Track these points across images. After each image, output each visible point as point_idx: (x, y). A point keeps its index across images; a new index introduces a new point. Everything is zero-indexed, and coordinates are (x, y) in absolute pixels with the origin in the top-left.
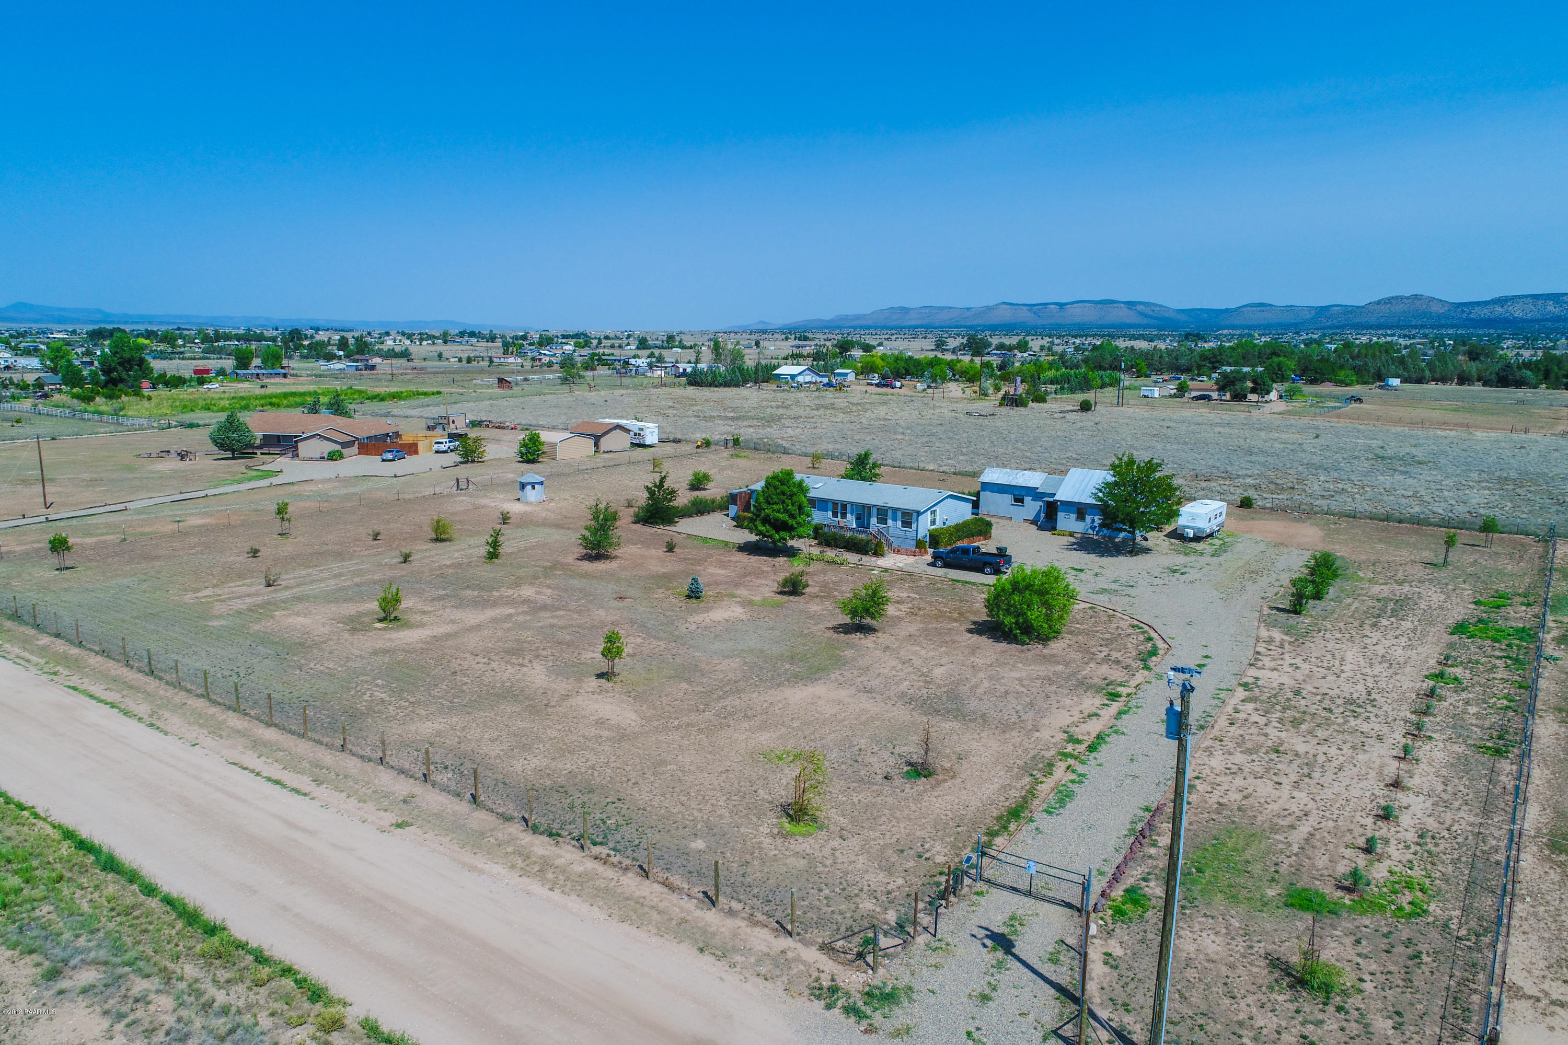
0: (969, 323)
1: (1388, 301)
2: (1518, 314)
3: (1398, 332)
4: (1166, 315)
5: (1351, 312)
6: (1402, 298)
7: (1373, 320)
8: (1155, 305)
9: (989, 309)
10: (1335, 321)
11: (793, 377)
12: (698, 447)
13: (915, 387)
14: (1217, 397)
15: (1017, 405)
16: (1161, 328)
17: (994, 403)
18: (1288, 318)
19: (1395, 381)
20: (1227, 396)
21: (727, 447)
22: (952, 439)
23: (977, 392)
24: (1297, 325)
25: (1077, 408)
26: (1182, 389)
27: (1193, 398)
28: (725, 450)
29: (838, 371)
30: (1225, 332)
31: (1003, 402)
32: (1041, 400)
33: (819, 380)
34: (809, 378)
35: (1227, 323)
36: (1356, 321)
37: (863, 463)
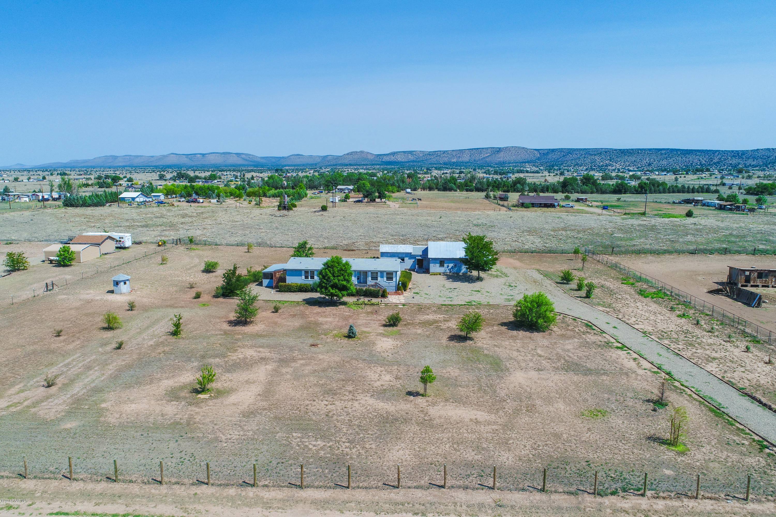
0: (154, 164)
1: (351, 153)
2: (399, 159)
3: (364, 167)
4: (255, 160)
5: (337, 158)
6: (356, 152)
7: (346, 162)
8: (250, 155)
9: (164, 156)
10: (332, 163)
11: (133, 199)
12: (160, 245)
13: (210, 202)
14: (364, 201)
15: (288, 210)
16: (255, 166)
17: (271, 209)
18: (311, 161)
19: (409, 190)
20: (368, 200)
21: (177, 244)
22: (292, 230)
23: (250, 203)
24: (316, 164)
25: (319, 209)
26: (347, 197)
27: (354, 202)
28: (177, 246)
29: (153, 194)
30: (287, 168)
31: (280, 208)
32: (295, 206)
33: (148, 200)
34: (142, 199)
35: (285, 163)
36: (340, 162)
37: (303, 248)
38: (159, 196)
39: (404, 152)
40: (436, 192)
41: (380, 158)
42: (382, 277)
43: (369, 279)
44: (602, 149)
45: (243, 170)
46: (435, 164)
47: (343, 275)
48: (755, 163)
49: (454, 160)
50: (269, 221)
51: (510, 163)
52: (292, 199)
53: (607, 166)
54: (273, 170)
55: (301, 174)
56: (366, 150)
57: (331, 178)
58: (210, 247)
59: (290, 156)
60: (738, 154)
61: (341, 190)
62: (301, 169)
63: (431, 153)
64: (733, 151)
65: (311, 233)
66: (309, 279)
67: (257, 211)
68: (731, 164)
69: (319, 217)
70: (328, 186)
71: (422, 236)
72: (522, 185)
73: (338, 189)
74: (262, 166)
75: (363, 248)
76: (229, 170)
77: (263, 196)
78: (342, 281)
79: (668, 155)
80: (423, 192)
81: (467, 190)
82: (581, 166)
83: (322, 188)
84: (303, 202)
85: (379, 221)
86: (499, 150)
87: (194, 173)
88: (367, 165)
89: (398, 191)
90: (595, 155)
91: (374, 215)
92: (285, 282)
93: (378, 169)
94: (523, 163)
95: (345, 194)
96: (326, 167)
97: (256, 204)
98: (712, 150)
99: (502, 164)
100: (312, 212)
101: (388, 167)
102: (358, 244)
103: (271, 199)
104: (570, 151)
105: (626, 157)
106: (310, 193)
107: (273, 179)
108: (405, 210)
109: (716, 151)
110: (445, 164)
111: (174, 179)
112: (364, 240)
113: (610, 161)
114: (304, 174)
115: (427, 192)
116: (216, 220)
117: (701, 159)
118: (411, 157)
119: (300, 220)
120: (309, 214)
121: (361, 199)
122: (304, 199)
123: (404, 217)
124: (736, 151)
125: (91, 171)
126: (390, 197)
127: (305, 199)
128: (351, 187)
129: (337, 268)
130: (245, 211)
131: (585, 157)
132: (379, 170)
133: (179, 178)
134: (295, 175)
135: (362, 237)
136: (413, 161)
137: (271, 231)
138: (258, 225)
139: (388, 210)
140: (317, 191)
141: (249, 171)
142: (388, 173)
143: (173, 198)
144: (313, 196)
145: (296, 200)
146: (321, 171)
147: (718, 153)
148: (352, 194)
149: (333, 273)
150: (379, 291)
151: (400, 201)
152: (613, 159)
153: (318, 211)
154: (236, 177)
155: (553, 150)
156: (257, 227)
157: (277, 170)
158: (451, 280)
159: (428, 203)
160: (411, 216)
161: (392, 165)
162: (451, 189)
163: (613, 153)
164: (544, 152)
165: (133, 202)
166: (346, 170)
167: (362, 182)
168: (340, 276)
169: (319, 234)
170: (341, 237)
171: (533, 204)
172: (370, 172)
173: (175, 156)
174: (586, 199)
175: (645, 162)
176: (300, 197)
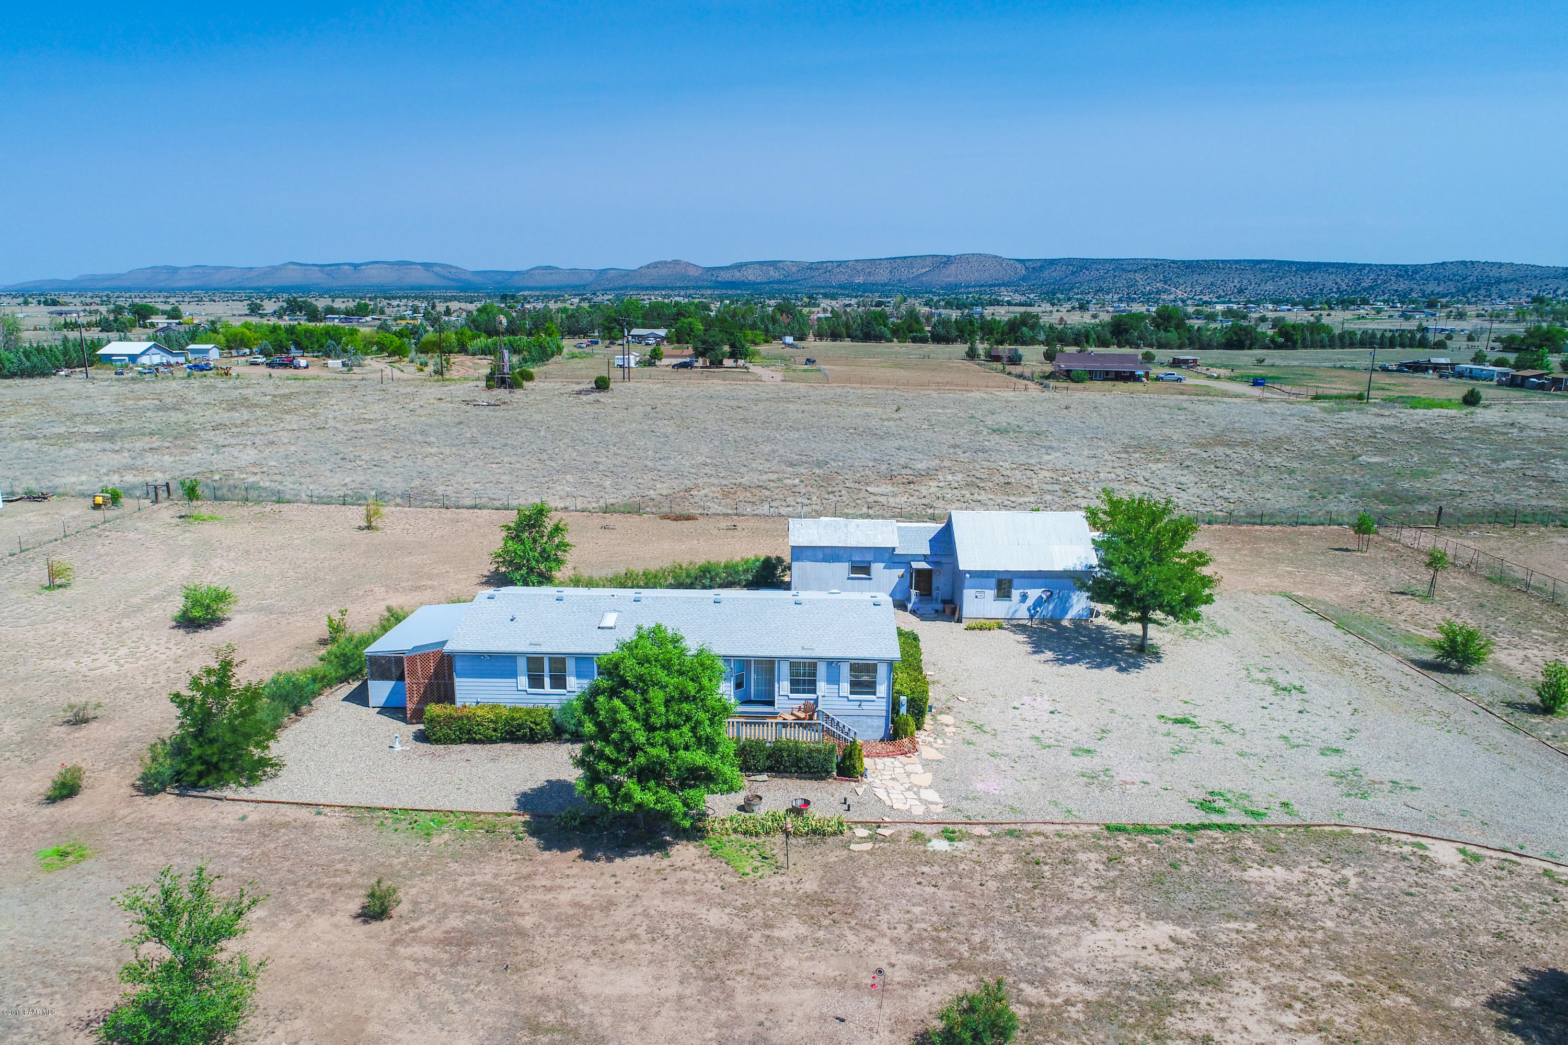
0: (255, 285)
1: (656, 265)
2: (751, 278)
3: (682, 293)
4: (463, 276)
5: (627, 275)
6: (666, 262)
7: (646, 282)
8: (451, 267)
9: (274, 269)
10: (616, 283)
11: (133, 358)
12: (97, 507)
13: (326, 366)
14: (696, 364)
15: (511, 387)
16: (462, 289)
17: (471, 384)
18: (575, 281)
19: (789, 339)
20: (704, 362)
21: (156, 501)
22: (514, 447)
23: (422, 370)
24: (584, 287)
25: (589, 386)
26: (656, 355)
27: (673, 367)
28: (156, 507)
29: (191, 346)
30: (526, 293)
31: (492, 383)
32: (529, 377)
33: (173, 360)
34: (157, 358)
35: (521, 284)
36: (632, 283)
37: (534, 526)
38: (207, 351)
39: (760, 263)
40: (847, 343)
41: (713, 275)
42: (833, 679)
43: (783, 687)
44: (1146, 259)
45: (436, 297)
46: (823, 287)
47: (688, 719)
48: (1440, 289)
49: (860, 280)
50: (457, 420)
51: (969, 287)
52: (525, 360)
53: (1158, 292)
54: (495, 296)
55: (552, 306)
56: (684, 258)
57: (616, 312)
58: (257, 509)
59: (533, 269)
60: (1406, 272)
61: (640, 339)
62: (553, 297)
63: (814, 266)
64: (1396, 266)
65: (566, 457)
66: (547, 689)
67: (433, 390)
68: (1396, 291)
69: (589, 408)
70: (610, 329)
71: (871, 464)
72: (1033, 328)
73: (633, 336)
74: (476, 290)
75: (720, 510)
76: (407, 297)
77: (459, 352)
78: (686, 748)
79: (1277, 273)
80: (818, 343)
81: (914, 340)
82: (1108, 293)
83: (597, 334)
84: (552, 365)
85: (745, 420)
86: (948, 260)
87: (333, 301)
88: (687, 288)
89: (766, 341)
90: (1135, 272)
91: (728, 403)
92: (452, 701)
93: (711, 296)
94: (994, 285)
95: (649, 349)
96: (605, 291)
97: (436, 372)
98: (1356, 264)
99: (953, 287)
100: (570, 394)
101: (730, 292)
102: (703, 492)
103: (476, 359)
104: (1085, 264)
105: (1196, 277)
106: (568, 344)
107: (488, 314)
108: (802, 387)
109: (1365, 266)
110: (841, 287)
111: (279, 314)
112: (716, 482)
113: (1165, 283)
114: (560, 305)
115: (827, 344)
116: (315, 415)
117: (1338, 280)
118: (774, 274)
119: (538, 417)
120: (563, 398)
121: (688, 360)
122: (553, 360)
123: (806, 408)
124: (1403, 266)
125: (118, 297)
126: (754, 354)
127: (557, 358)
128: (662, 332)
129: (663, 687)
130: (402, 391)
131: (1115, 276)
132: (714, 298)
133: (293, 312)
134: (540, 306)
135: (707, 470)
136: (780, 282)
137: (454, 449)
138: (423, 433)
139: (759, 389)
140: (585, 340)
141: (446, 299)
142: (732, 303)
143: (244, 355)
144: (577, 351)
145: (534, 361)
146: (595, 300)
147: (1367, 269)
148: (666, 348)
149: (648, 715)
150: (832, 751)
151: (780, 365)
152: (1170, 279)
153: (587, 392)
154: (415, 310)
155: (1052, 262)
156: (420, 438)
157: (504, 298)
158: (1049, 655)
159: (844, 368)
160: (823, 405)
161: (736, 289)
162: (879, 338)
163: (1170, 267)
164: (1035, 265)
165: (131, 365)
166: (646, 297)
167: (686, 320)
168: (677, 727)
169: (588, 461)
170: (651, 470)
171: (1090, 372)
172: (696, 301)
173: (298, 267)
174: (1195, 361)
175: (1232, 285)
176: (544, 355)
